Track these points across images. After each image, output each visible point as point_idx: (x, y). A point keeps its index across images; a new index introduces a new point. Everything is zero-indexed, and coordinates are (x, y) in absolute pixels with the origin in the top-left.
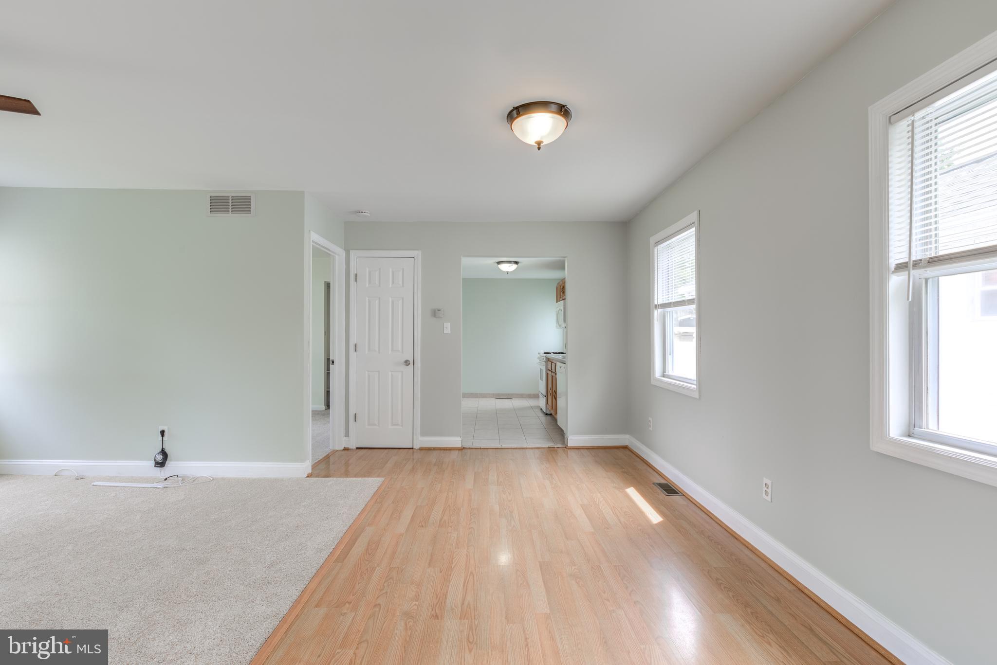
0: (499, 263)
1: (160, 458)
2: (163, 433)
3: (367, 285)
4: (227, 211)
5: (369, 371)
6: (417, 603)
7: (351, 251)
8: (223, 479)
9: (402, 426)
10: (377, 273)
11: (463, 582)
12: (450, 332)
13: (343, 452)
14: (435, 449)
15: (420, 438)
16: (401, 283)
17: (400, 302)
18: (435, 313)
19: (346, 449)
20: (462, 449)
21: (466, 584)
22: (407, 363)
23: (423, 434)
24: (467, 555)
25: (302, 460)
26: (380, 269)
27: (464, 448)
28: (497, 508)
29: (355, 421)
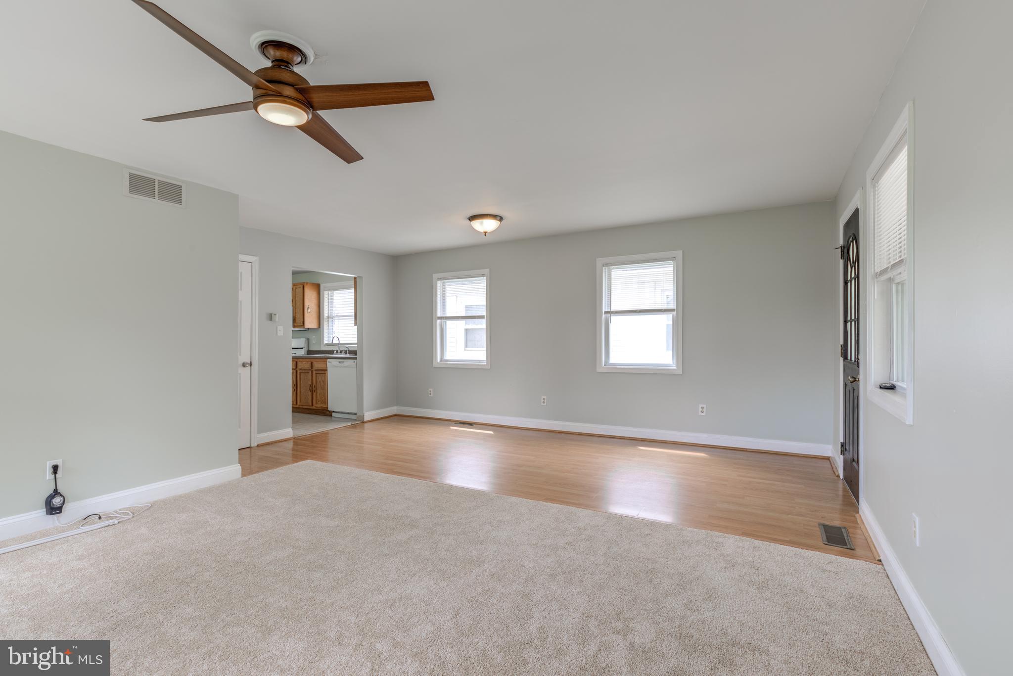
1: (59, 501)
2: (55, 469)
4: (154, 197)
12: (282, 335)
14: (271, 443)
15: (258, 436)
18: (272, 317)
22: (245, 365)
23: (258, 432)
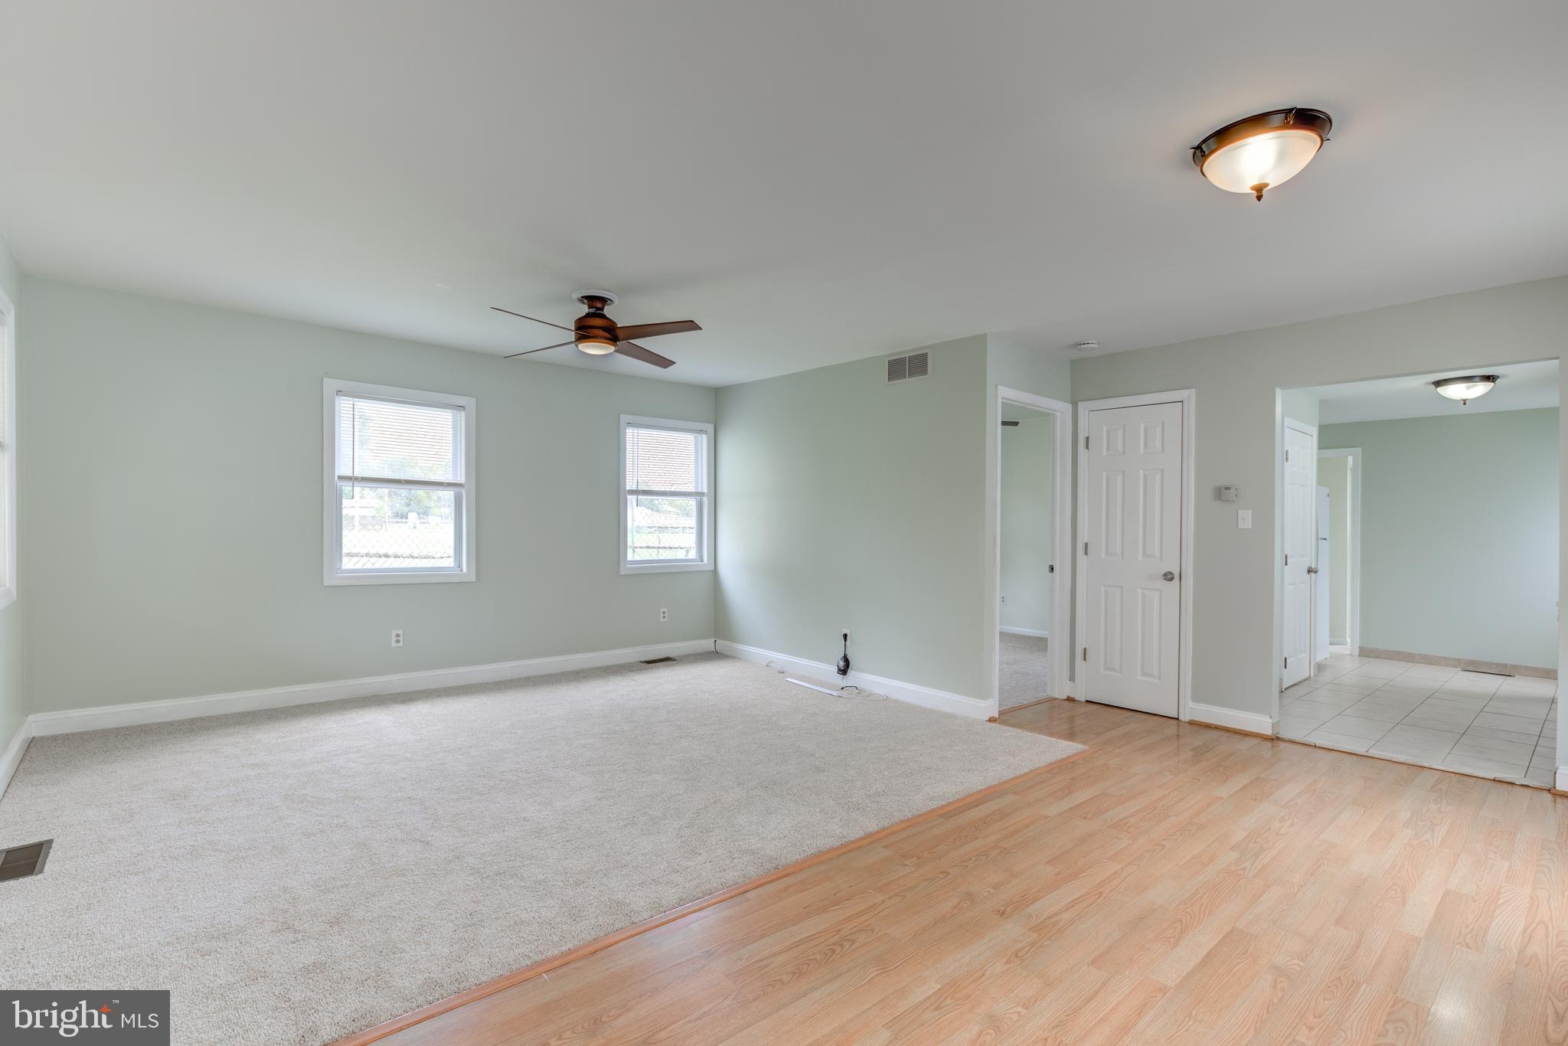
0: (1438, 383)
1: (842, 664)
2: (845, 636)
3: (1105, 454)
4: (904, 376)
5: (1105, 586)
6: (992, 891)
7: (1079, 403)
8: (896, 701)
9: (1160, 679)
10: (1120, 433)
11: (1075, 897)
12: (1250, 527)
13: (1066, 702)
14: (1217, 728)
15: (1191, 704)
16: (1158, 445)
17: (1158, 477)
18: (1221, 493)
19: (1070, 699)
20: (1275, 739)
21: (1076, 902)
22: (1168, 577)
23: (1196, 698)
24: (1116, 872)
25: (983, 695)
26: (1124, 426)
27: (1278, 738)
28: (1240, 835)
29: (1085, 660)
